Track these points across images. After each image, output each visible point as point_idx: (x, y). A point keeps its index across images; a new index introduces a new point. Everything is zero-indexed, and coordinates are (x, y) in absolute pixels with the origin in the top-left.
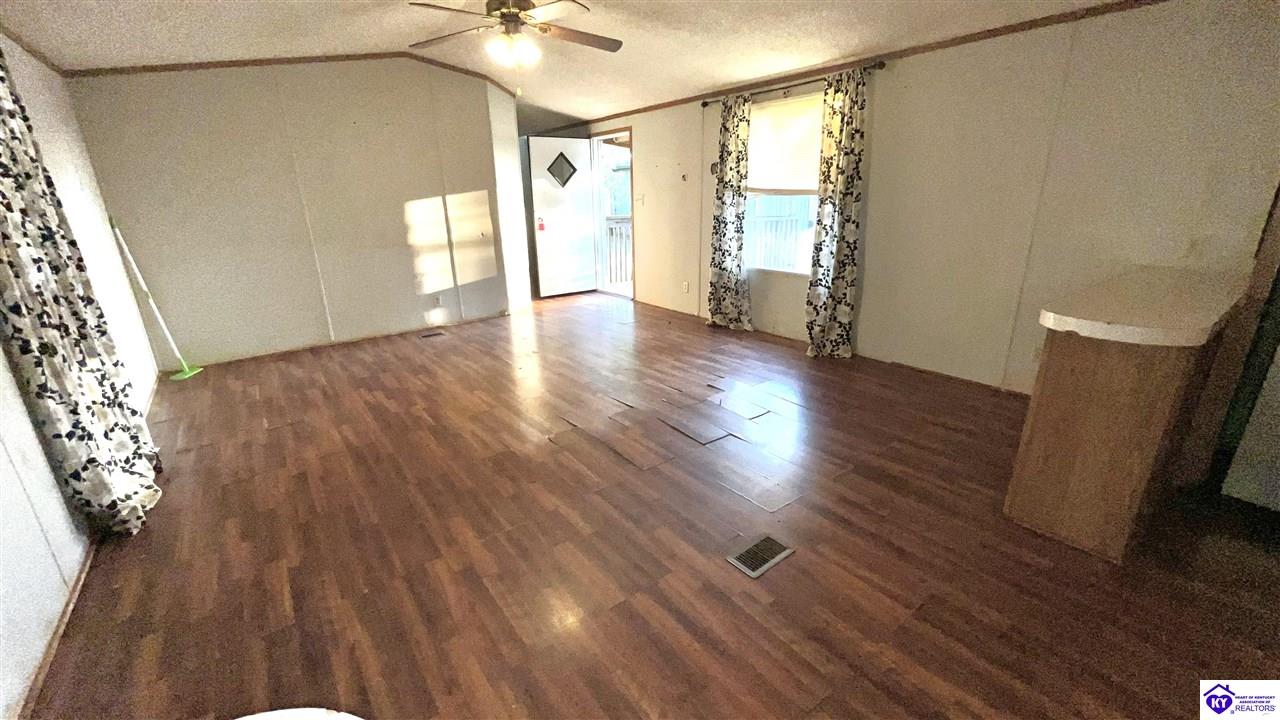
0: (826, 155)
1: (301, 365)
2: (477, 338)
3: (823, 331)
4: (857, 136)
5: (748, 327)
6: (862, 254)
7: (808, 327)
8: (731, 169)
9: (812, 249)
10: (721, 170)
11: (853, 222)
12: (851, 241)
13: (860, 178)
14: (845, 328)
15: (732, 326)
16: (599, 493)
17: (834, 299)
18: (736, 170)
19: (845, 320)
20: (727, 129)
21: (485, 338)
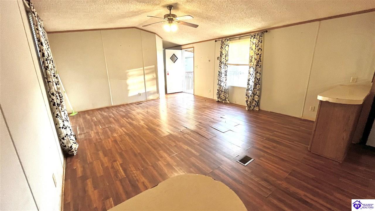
0: (251, 55)
1: (105, 112)
2: (152, 104)
3: (250, 103)
4: (260, 50)
5: (228, 102)
6: (261, 82)
7: (246, 102)
8: (223, 59)
9: (247, 80)
10: (221, 59)
11: (259, 73)
12: (258, 78)
13: (261, 61)
14: (257, 102)
15: (223, 102)
16: (198, 145)
17: (253, 94)
18: (225, 59)
19: (257, 100)
20: (222, 48)
21: (155, 105)
